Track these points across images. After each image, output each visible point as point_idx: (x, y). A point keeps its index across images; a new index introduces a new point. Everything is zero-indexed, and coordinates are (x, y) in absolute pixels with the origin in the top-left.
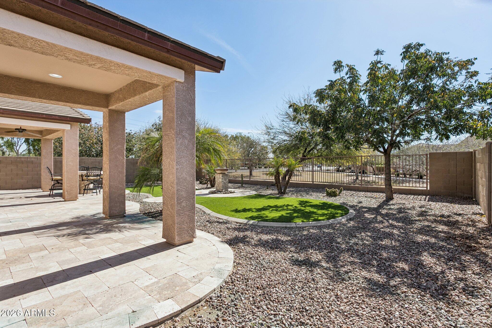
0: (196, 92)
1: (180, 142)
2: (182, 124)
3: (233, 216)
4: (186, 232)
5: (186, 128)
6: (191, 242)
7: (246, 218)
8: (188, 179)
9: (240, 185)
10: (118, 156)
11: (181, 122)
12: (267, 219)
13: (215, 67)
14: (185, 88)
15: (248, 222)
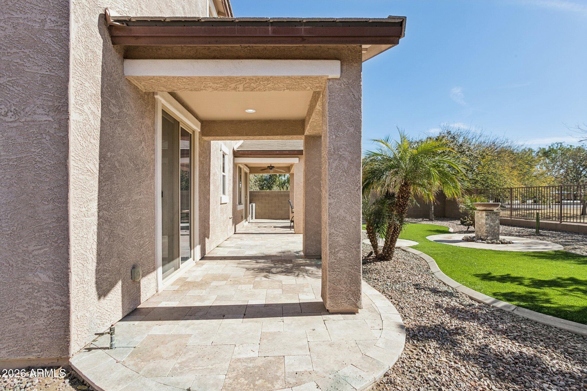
0: (362, 87)
1: (334, 165)
2: (338, 139)
3: (471, 285)
4: (344, 297)
5: (345, 143)
6: (354, 313)
7: (495, 294)
8: (348, 218)
9: (534, 230)
10: (315, 188)
11: (336, 136)
12: (543, 307)
13: (388, 36)
14: (343, 85)
15: (494, 302)
